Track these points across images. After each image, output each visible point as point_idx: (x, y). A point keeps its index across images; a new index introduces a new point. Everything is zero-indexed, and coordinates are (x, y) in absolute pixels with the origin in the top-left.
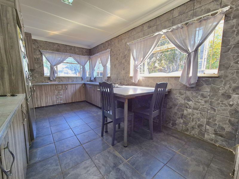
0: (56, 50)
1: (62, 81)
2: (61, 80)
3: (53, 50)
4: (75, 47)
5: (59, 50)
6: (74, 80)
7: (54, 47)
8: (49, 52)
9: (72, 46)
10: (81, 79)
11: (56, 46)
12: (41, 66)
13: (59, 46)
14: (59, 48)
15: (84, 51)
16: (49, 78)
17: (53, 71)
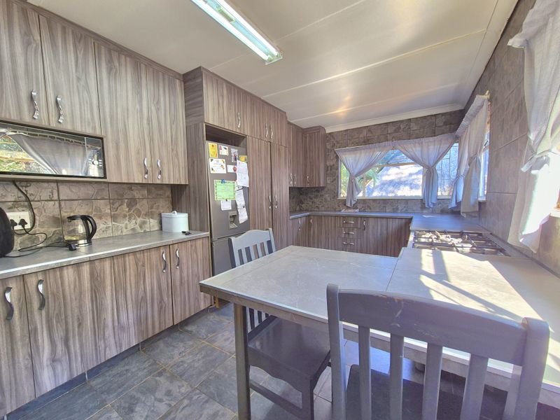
0: (364, 142)
1: (370, 209)
2: (368, 206)
3: (358, 144)
4: (410, 119)
5: (368, 140)
6: (400, 208)
7: (361, 136)
8: (349, 151)
9: (401, 122)
10: (420, 206)
11: (365, 133)
12: (335, 179)
13: (370, 131)
14: (370, 135)
15: (440, 122)
16: (344, 202)
17: (352, 188)
